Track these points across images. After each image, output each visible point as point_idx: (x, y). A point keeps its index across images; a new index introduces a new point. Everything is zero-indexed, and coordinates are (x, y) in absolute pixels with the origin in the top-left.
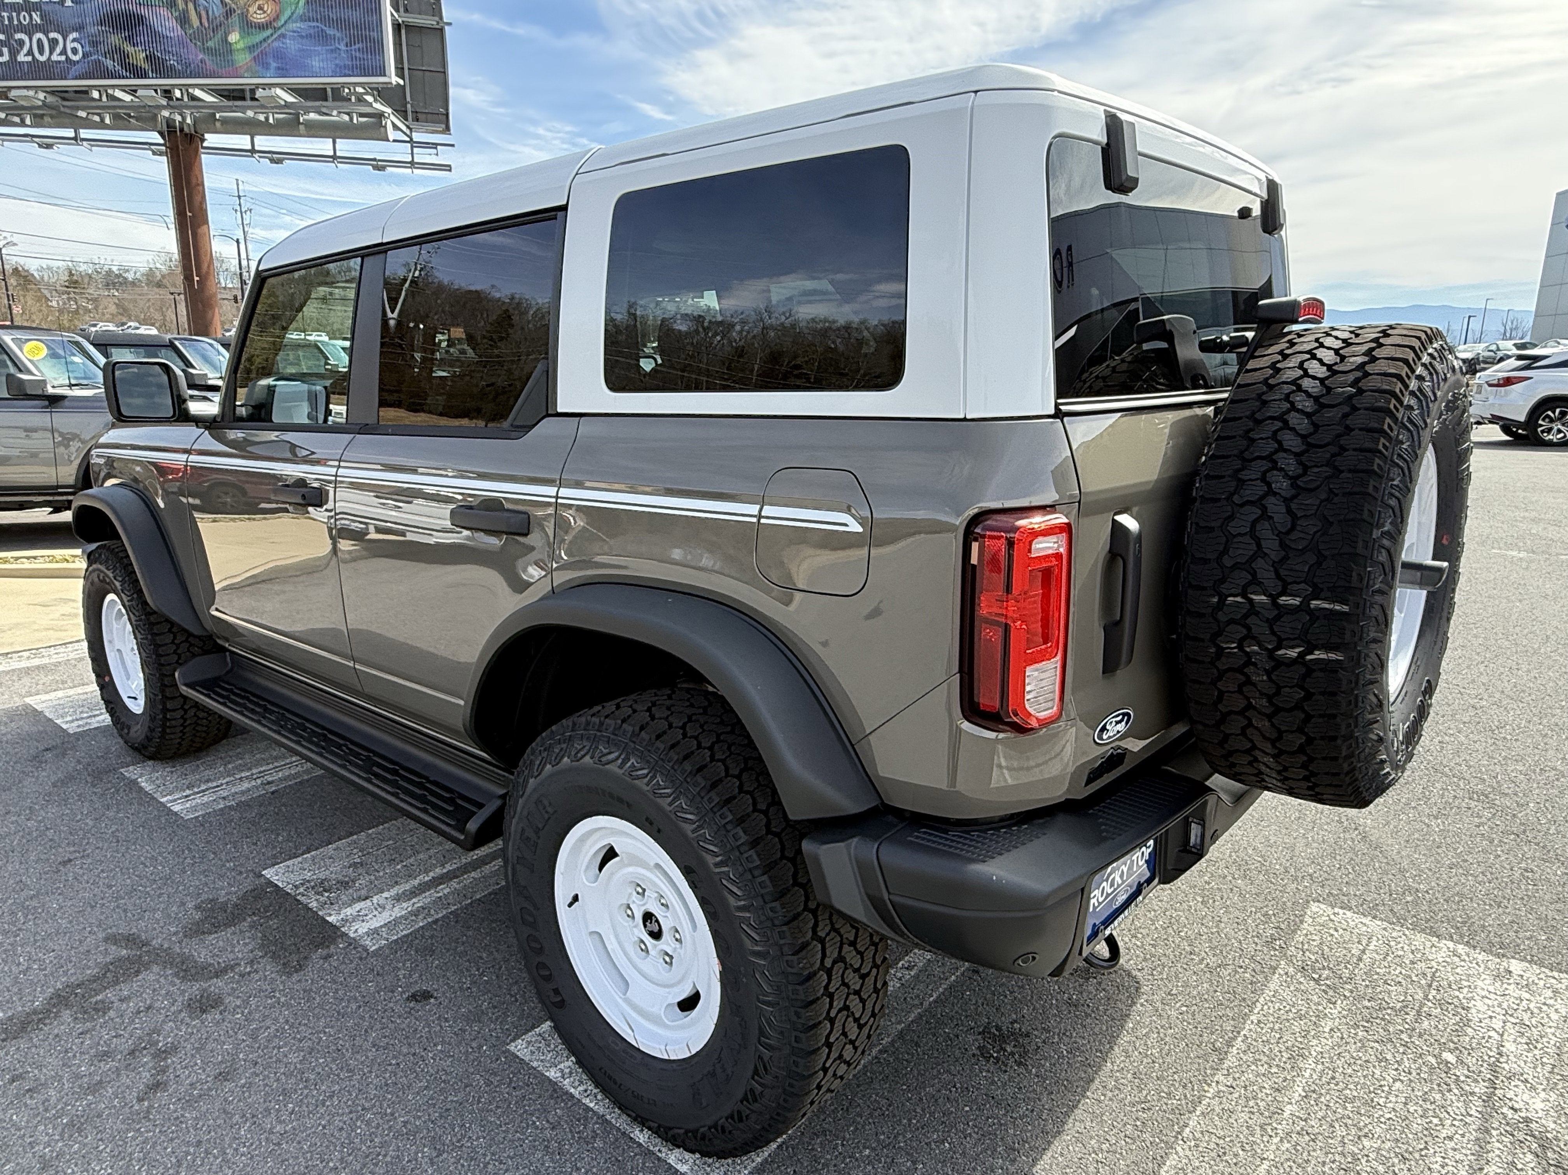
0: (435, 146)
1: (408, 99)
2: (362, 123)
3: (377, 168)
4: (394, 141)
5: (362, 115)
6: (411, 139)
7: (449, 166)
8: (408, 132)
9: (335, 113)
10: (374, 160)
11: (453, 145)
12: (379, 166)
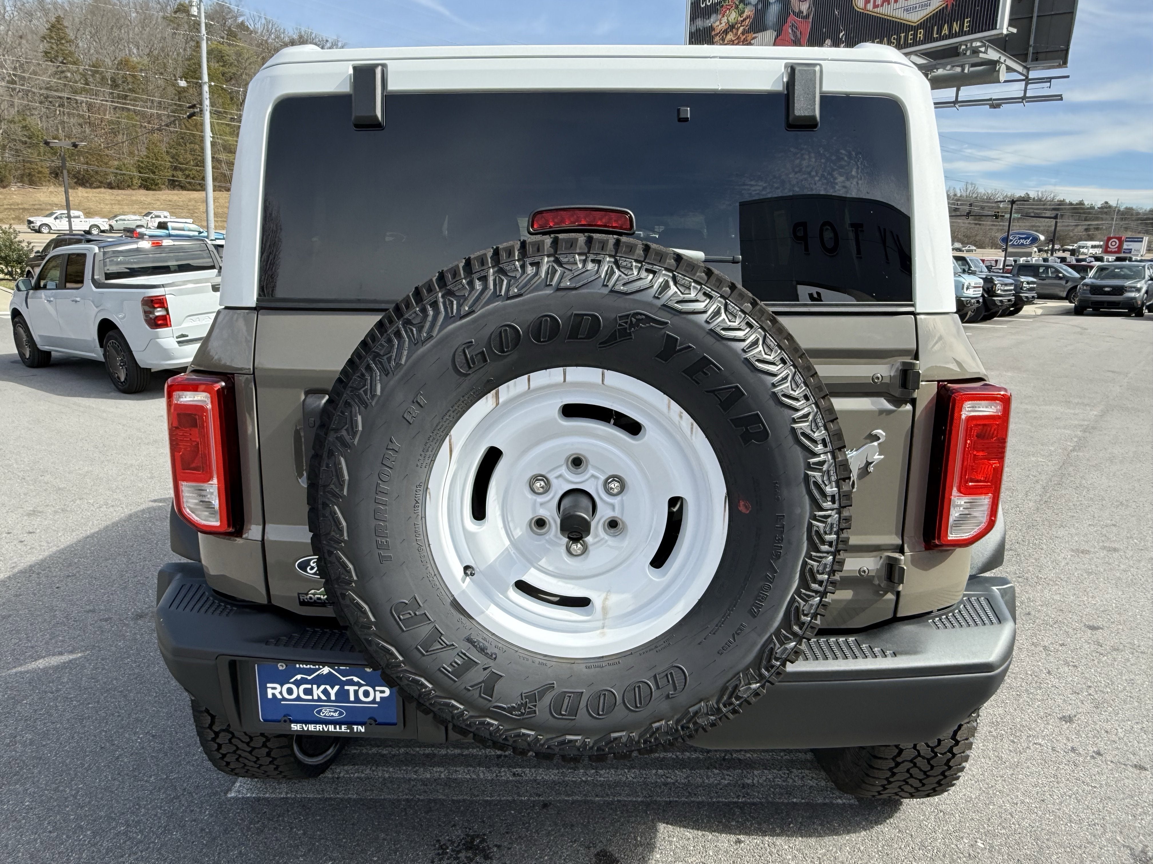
0: (1049, 79)
1: (1032, 42)
2: (972, 72)
3: (993, 106)
4: (1005, 82)
5: (973, 65)
6: (1027, 77)
7: (1061, 95)
8: (1025, 72)
9: (949, 67)
10: (990, 100)
11: (1068, 77)
12: (995, 104)
